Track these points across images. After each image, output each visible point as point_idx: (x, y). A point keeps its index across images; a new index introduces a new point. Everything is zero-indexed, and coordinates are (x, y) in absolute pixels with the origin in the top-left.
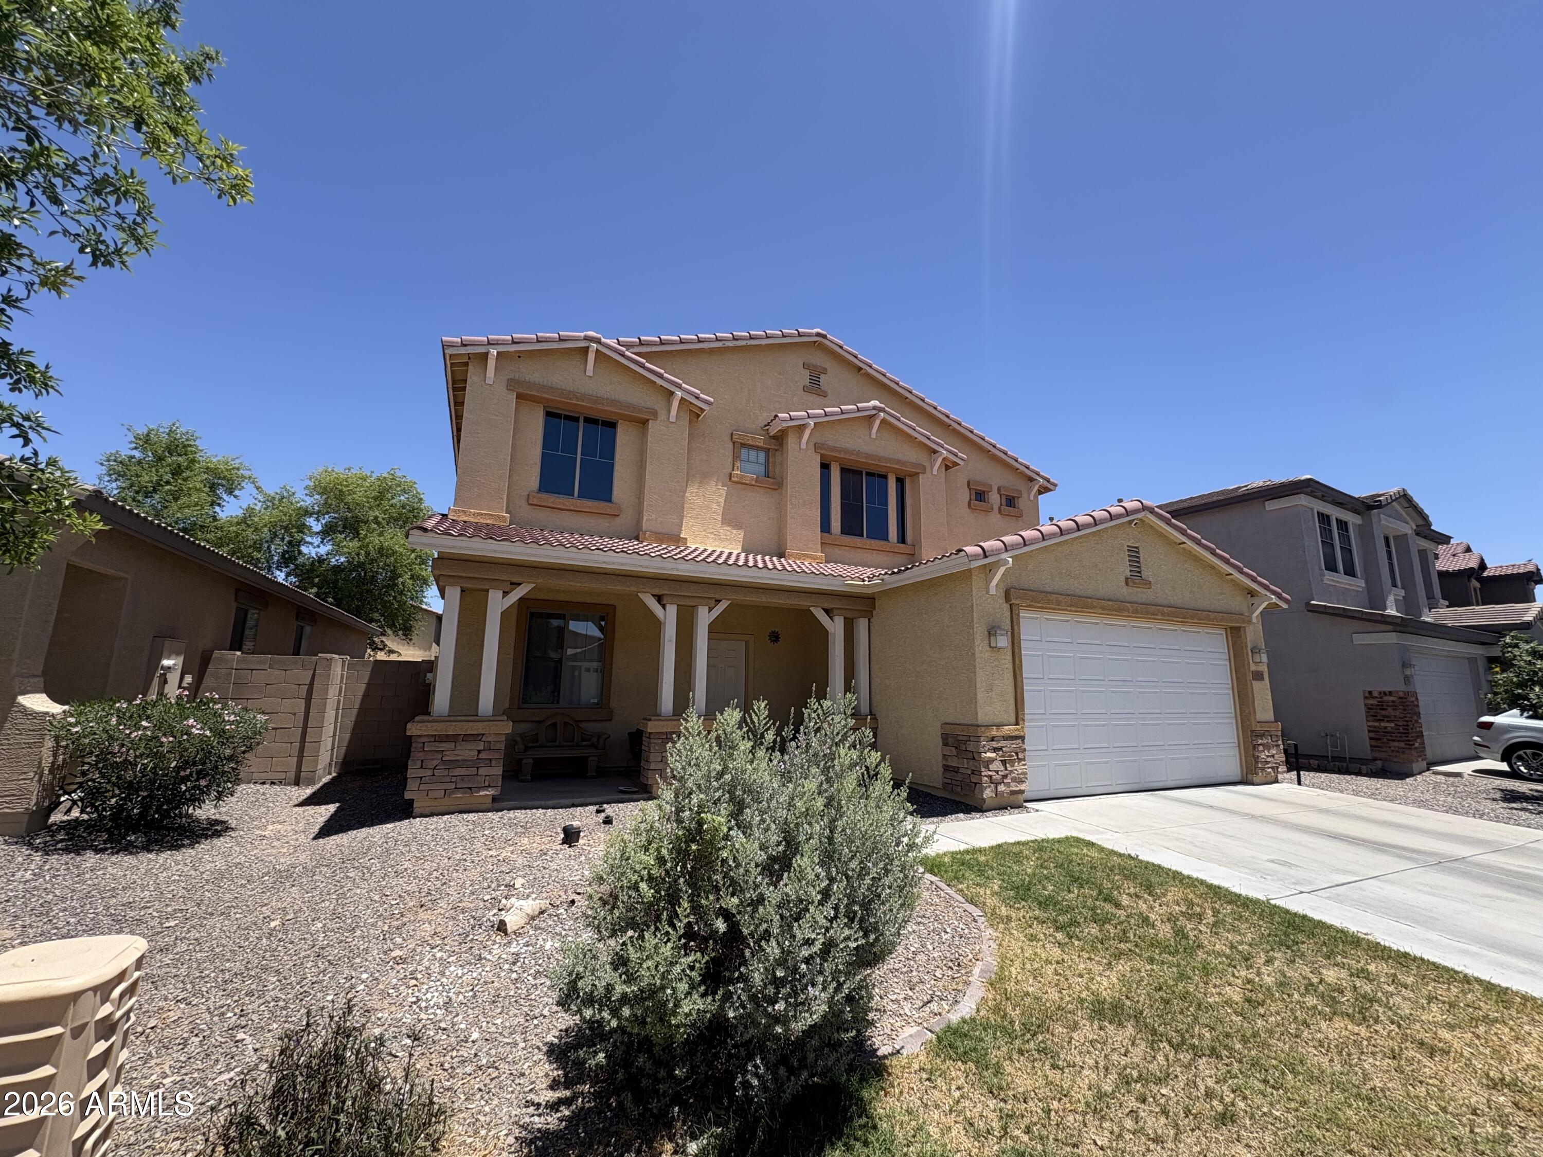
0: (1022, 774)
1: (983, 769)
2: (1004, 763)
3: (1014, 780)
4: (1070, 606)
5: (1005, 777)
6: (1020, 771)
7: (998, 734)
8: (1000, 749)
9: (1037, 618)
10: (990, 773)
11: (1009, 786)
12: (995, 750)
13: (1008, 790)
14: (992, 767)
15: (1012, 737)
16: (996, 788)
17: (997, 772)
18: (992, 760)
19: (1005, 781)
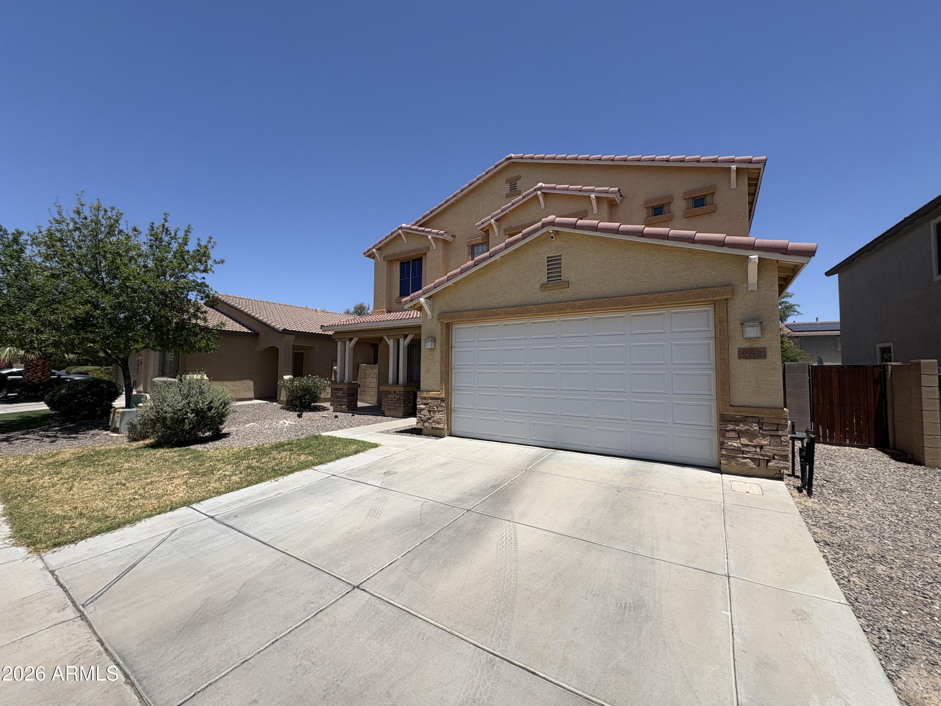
0: (439, 419)
1: (417, 413)
2: (429, 411)
3: (434, 421)
4: (478, 317)
5: (429, 419)
6: (438, 417)
7: (427, 396)
8: (428, 404)
9: (472, 327)
10: (421, 416)
11: (431, 425)
12: (425, 404)
13: (430, 426)
14: (422, 413)
15: (435, 398)
16: (424, 424)
17: (425, 416)
18: (422, 410)
19: (429, 421)
